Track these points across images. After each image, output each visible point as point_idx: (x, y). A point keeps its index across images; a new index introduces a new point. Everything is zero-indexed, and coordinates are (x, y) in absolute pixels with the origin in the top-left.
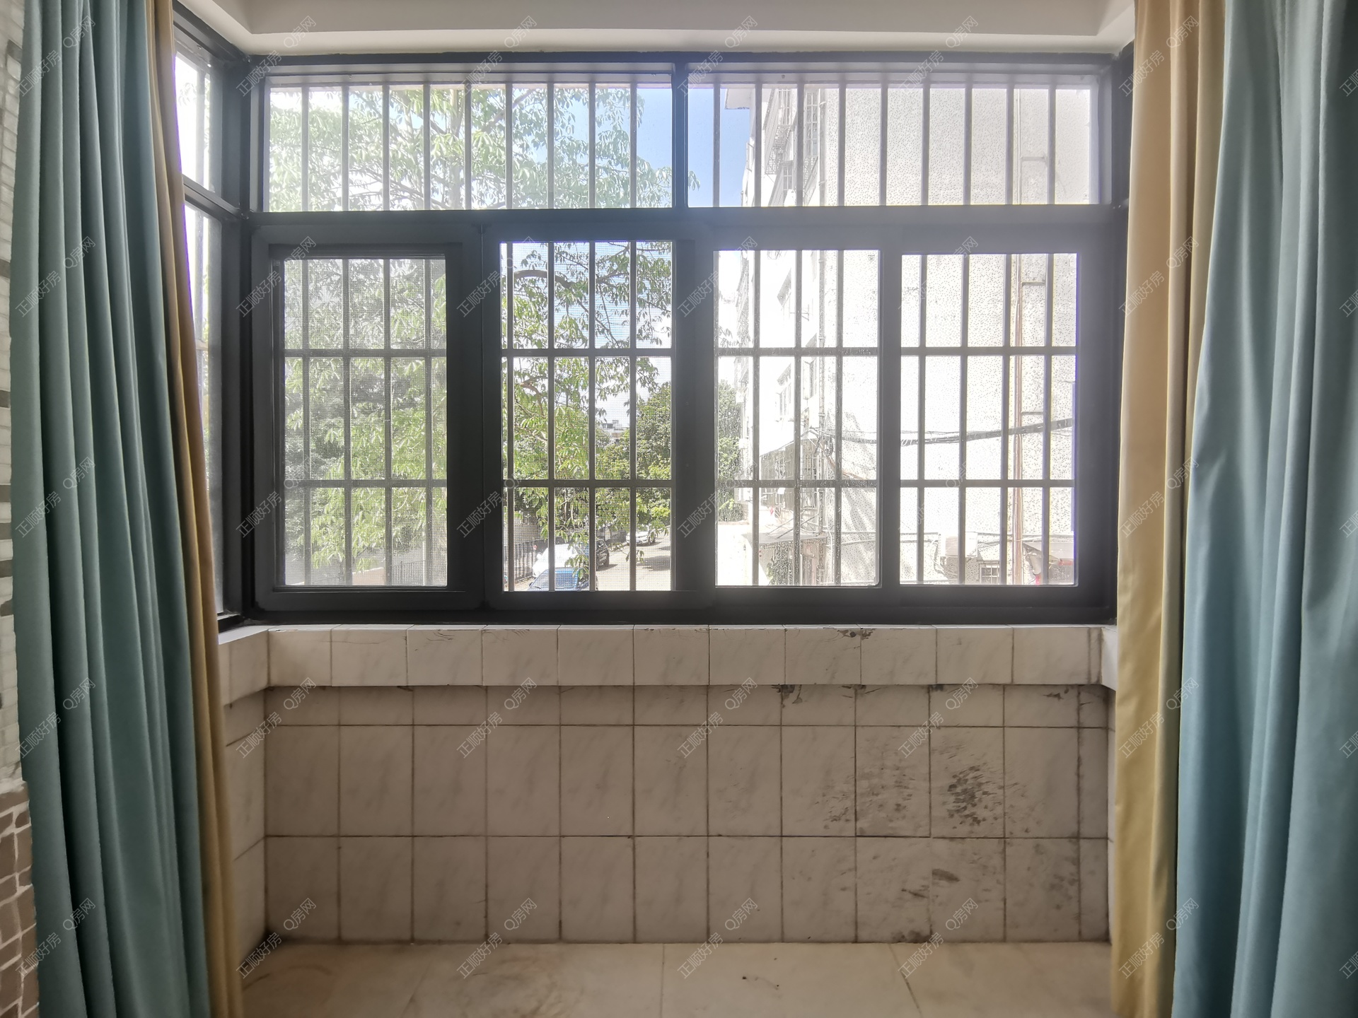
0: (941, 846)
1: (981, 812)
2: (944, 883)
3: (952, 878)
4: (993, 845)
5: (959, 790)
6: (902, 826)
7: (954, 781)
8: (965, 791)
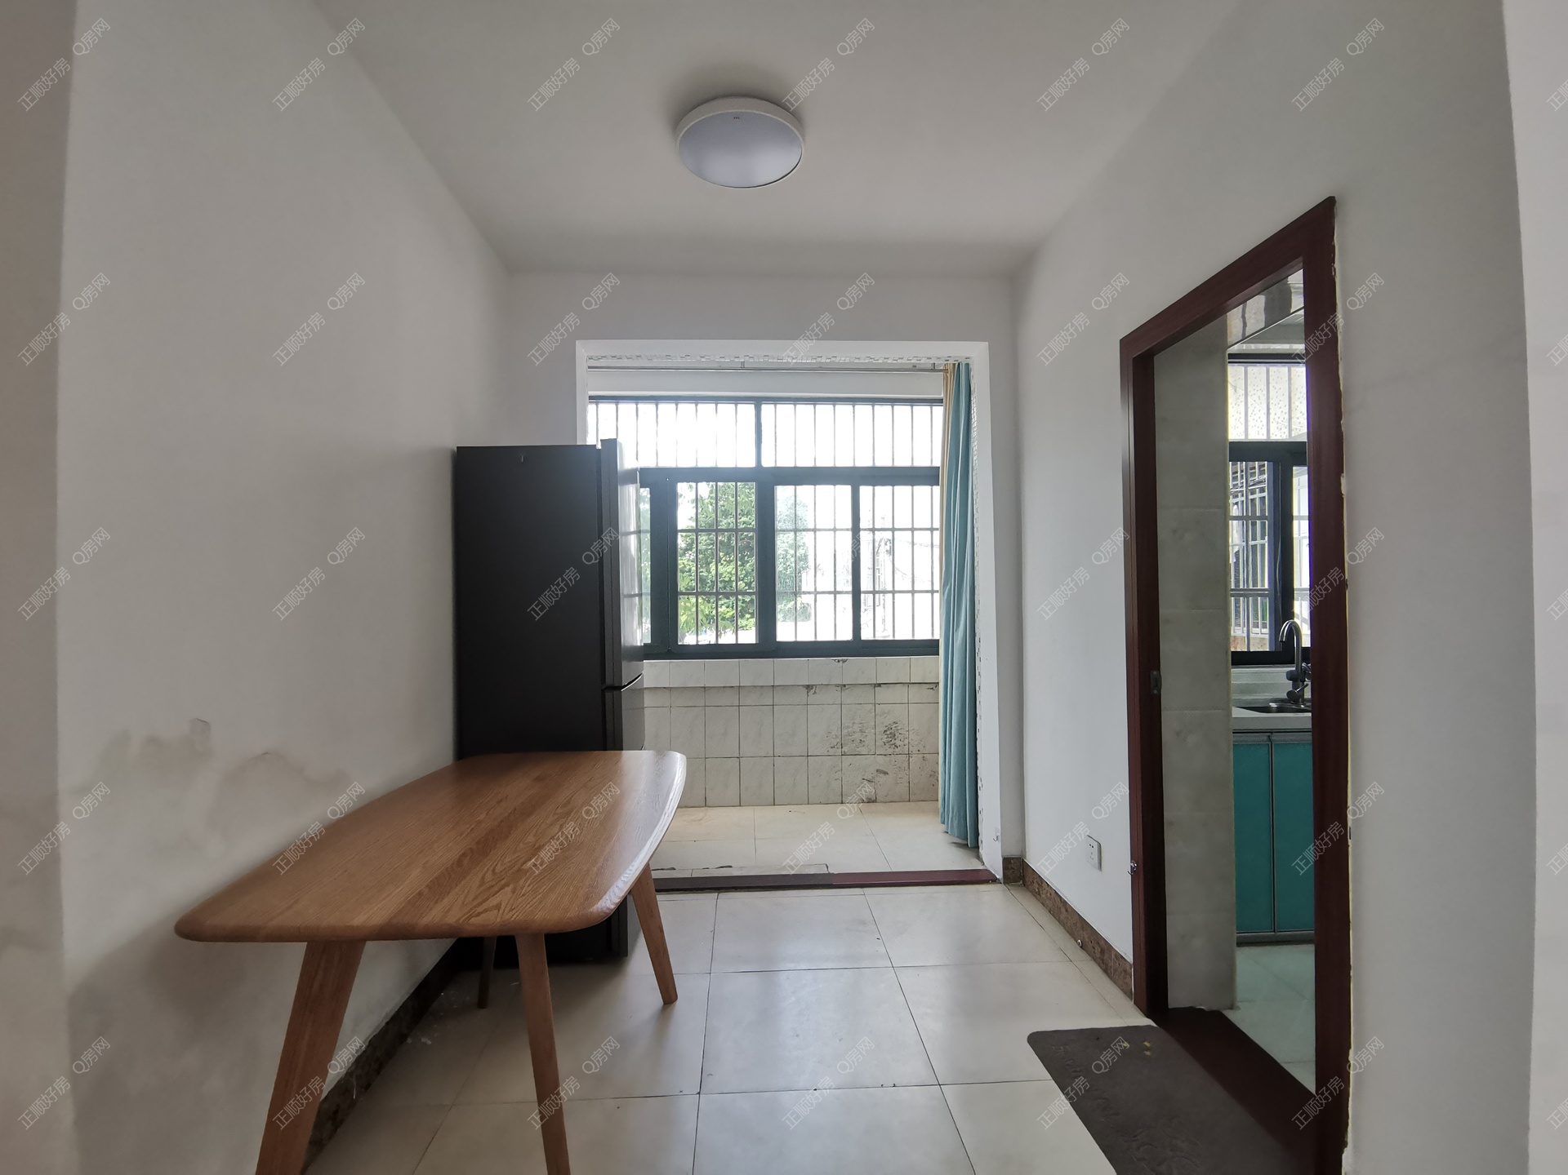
0: (880, 759)
1: (898, 743)
2: (882, 775)
3: (886, 773)
4: (905, 758)
5: (888, 733)
6: (864, 751)
7: (886, 729)
8: (891, 733)
